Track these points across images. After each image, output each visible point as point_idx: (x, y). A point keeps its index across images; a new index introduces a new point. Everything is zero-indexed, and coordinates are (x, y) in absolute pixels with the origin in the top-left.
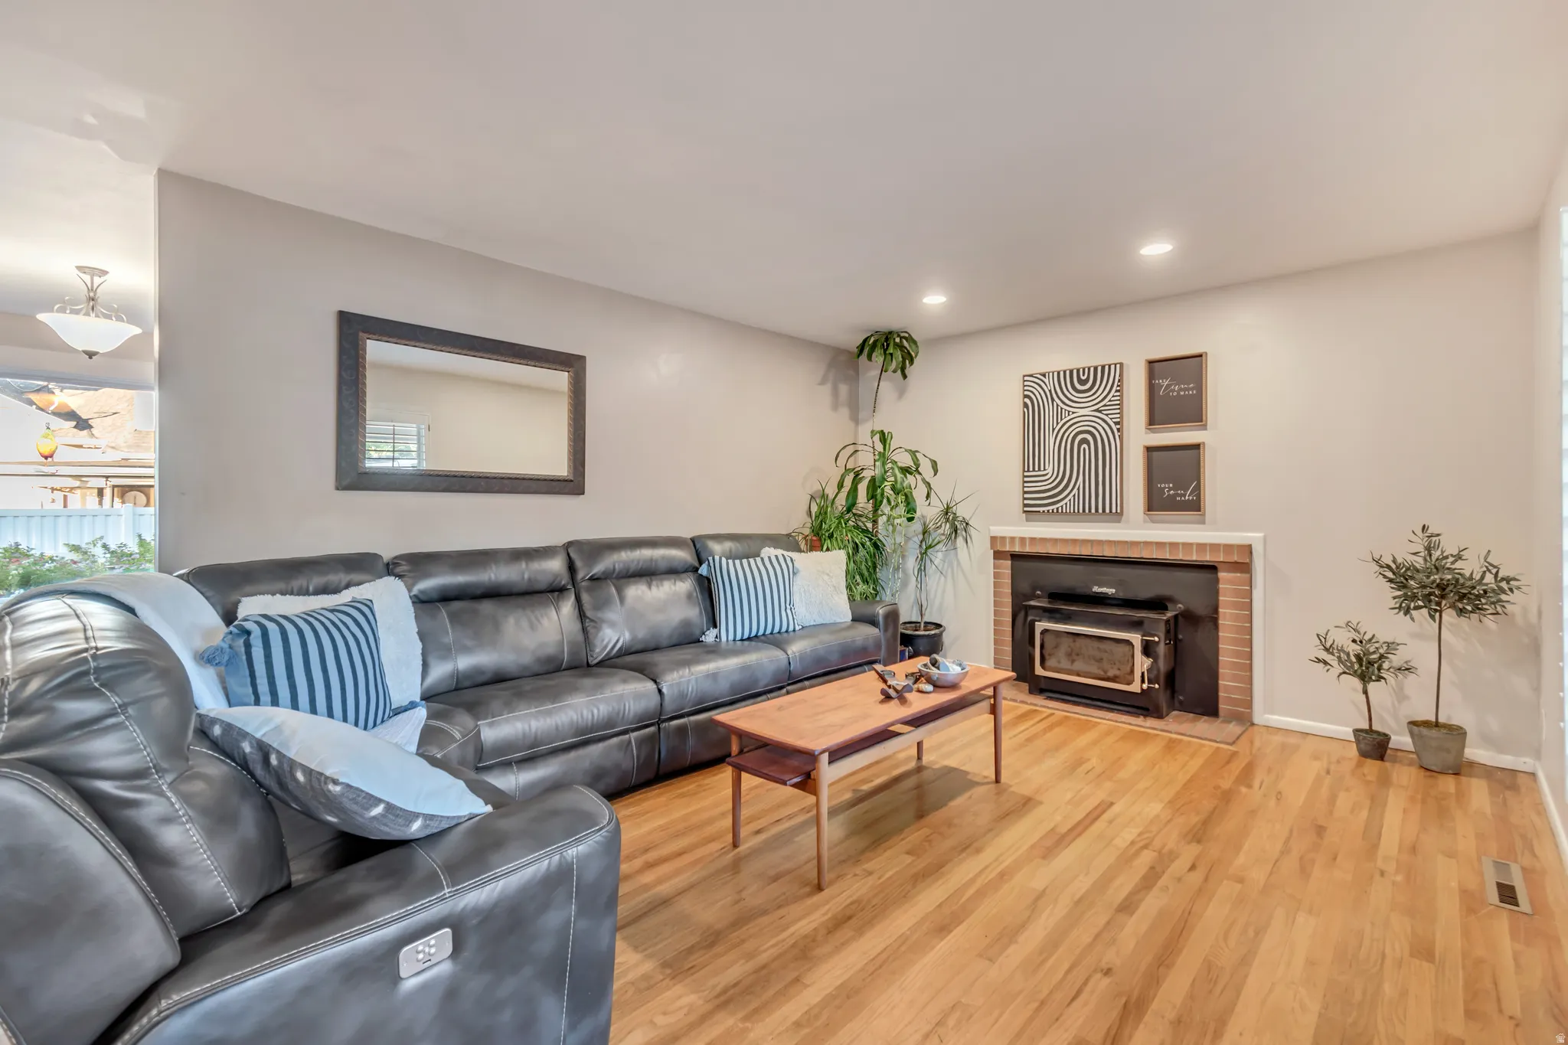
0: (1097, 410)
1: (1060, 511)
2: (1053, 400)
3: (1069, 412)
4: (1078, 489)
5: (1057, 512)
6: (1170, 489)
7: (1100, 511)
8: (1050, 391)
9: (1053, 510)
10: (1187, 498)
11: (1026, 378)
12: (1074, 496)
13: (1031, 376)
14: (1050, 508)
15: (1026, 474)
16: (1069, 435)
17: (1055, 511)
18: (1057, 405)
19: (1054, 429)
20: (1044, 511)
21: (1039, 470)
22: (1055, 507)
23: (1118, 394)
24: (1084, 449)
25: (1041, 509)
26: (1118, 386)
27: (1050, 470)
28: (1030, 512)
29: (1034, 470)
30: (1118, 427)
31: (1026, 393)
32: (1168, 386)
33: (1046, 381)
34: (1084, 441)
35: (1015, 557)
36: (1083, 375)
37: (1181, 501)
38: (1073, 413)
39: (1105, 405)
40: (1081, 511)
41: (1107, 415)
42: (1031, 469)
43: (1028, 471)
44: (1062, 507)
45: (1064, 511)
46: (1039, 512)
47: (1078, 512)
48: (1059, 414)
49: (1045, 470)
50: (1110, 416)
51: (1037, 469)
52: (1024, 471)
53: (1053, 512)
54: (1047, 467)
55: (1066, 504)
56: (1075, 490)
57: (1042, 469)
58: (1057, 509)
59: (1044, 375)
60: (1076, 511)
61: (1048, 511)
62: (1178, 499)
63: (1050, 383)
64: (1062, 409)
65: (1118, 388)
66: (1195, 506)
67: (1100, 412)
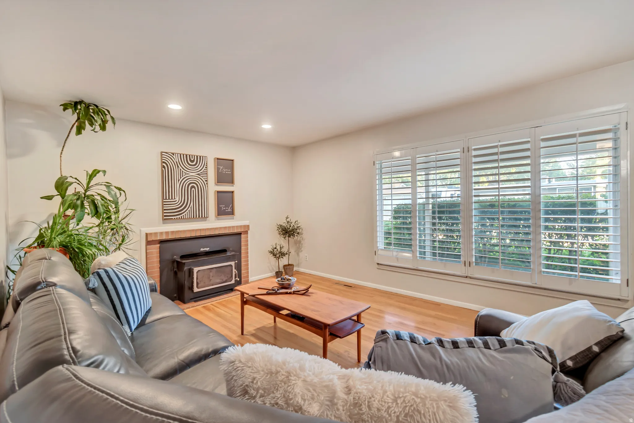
0: (198, 174)
1: (183, 218)
2: (178, 167)
3: (186, 173)
4: (191, 208)
5: (181, 218)
6: (224, 207)
7: (200, 217)
8: (177, 162)
9: (179, 217)
10: (229, 210)
11: (163, 153)
12: (189, 211)
13: (166, 153)
14: (178, 217)
15: (164, 200)
16: (186, 184)
17: (180, 218)
18: (180, 170)
19: (179, 180)
20: (175, 218)
21: (172, 199)
22: (180, 216)
23: (206, 169)
24: (193, 190)
25: (173, 217)
26: (206, 166)
27: (177, 199)
28: (166, 218)
29: (169, 199)
30: (207, 182)
31: (163, 161)
32: (222, 169)
33: (174, 157)
34: (193, 187)
35: (162, 242)
36: (192, 158)
37: (227, 211)
38: (188, 174)
39: (201, 173)
40: (192, 217)
41: (202, 177)
42: (167, 198)
43: (166, 199)
44: (184, 216)
45: (185, 218)
46: (172, 219)
47: (191, 218)
48: (181, 174)
49: (175, 199)
50: (204, 178)
51: (170, 198)
52: (163, 198)
53: (179, 218)
54: (176, 198)
55: (186, 214)
56: (190, 208)
57: (173, 198)
58: (182, 217)
59: (173, 154)
60: (190, 217)
61: (177, 218)
62: (226, 211)
63: (176, 159)
64: (182, 171)
65: (206, 167)
66: (232, 213)
67: (200, 175)
